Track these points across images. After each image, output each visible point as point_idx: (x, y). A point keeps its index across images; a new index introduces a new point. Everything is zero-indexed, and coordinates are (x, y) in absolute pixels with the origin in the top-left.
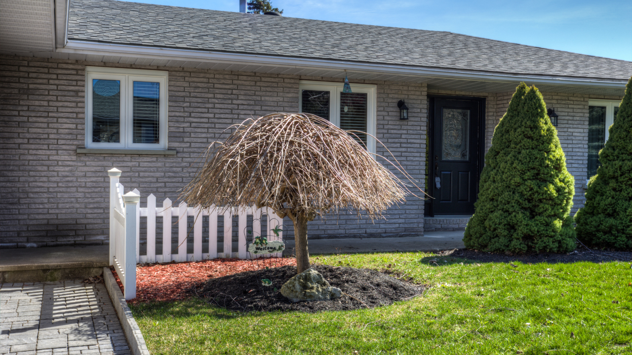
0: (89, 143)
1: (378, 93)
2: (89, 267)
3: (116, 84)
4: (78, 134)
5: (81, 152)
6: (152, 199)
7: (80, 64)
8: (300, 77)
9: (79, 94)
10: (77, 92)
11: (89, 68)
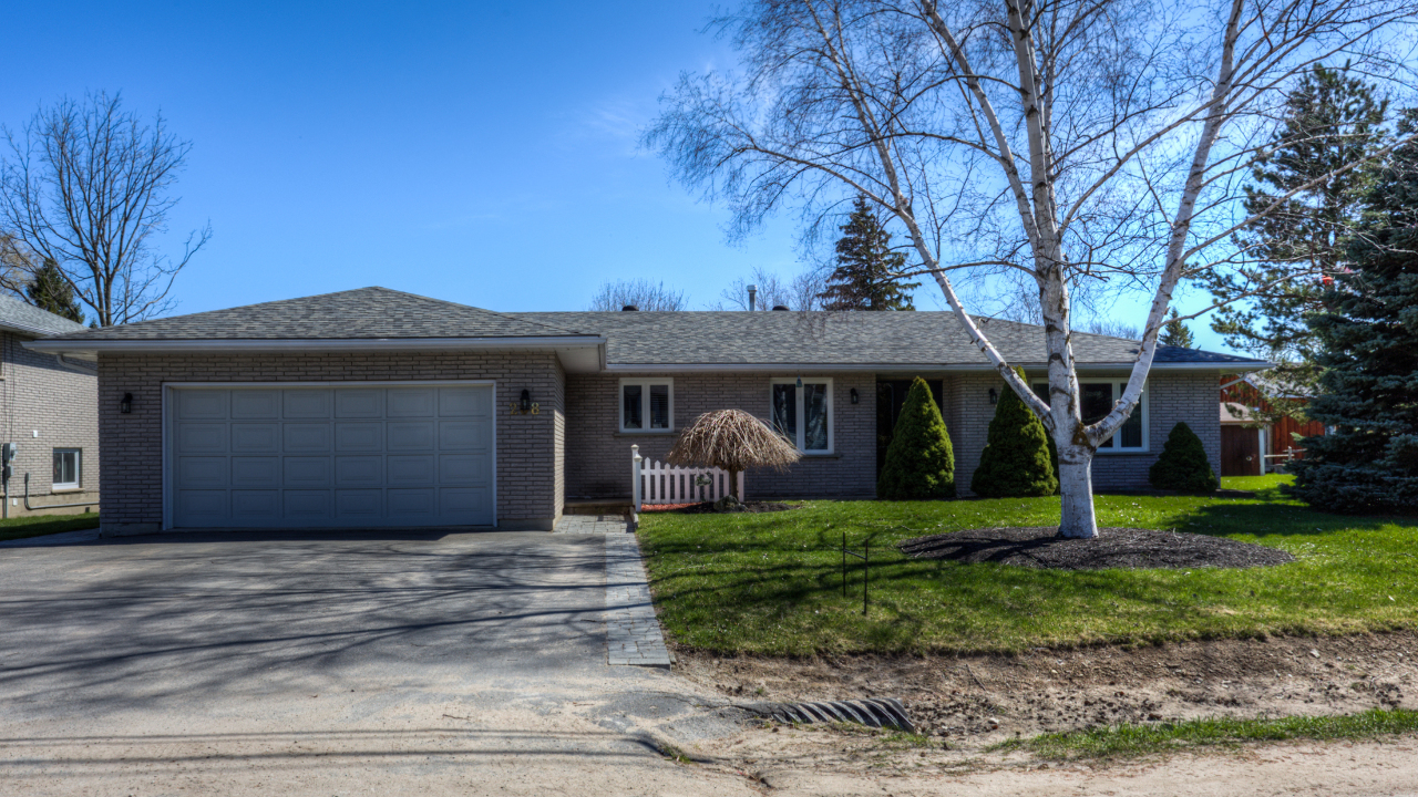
0: (622, 429)
1: (835, 384)
2: (621, 506)
3: (639, 388)
4: (615, 423)
5: (617, 436)
6: (658, 464)
7: (616, 377)
8: (770, 375)
9: (614, 396)
10: (613, 395)
11: (621, 379)
